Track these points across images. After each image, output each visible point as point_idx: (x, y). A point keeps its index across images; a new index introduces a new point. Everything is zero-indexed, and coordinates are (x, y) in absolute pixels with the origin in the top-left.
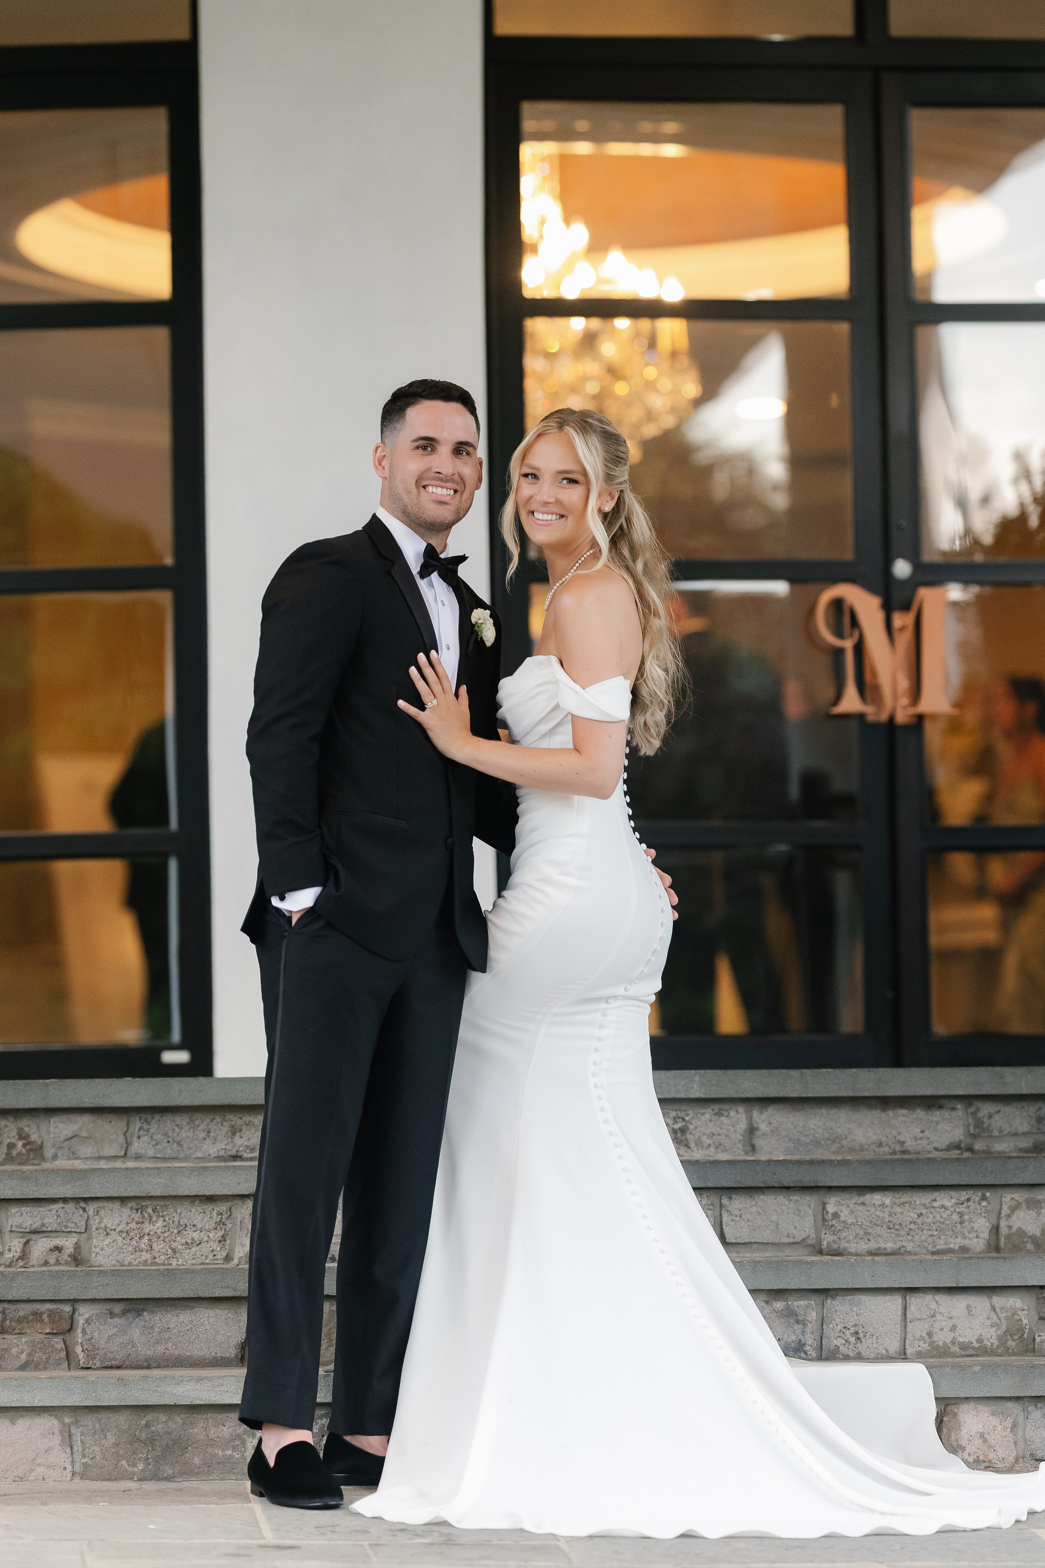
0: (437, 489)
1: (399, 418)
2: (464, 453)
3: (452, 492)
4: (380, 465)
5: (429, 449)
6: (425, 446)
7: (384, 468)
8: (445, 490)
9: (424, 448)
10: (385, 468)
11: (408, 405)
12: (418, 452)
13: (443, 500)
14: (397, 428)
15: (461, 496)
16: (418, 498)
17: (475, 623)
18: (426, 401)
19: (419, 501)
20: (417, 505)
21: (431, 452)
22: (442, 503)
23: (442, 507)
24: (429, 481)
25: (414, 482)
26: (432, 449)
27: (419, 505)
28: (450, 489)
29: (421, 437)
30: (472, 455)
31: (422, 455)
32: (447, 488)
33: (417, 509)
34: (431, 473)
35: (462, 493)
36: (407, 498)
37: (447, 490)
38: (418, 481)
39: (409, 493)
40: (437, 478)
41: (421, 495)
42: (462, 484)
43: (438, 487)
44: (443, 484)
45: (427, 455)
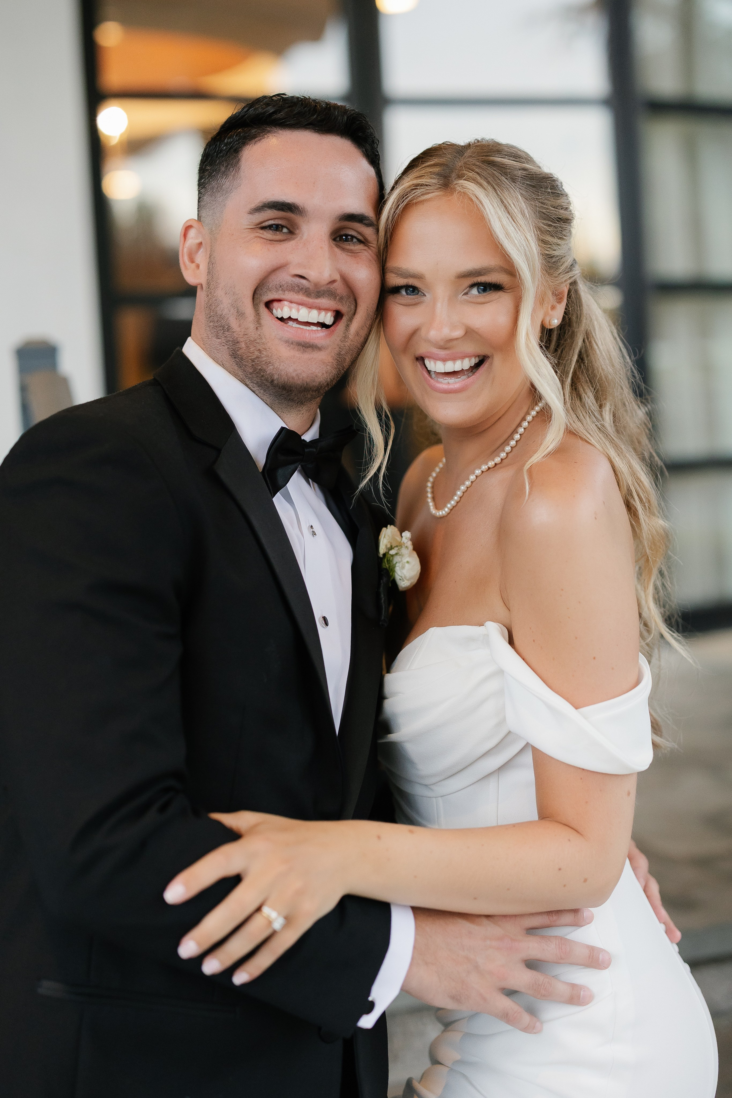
0: (298, 310)
1: (227, 166)
2: (355, 240)
4: (192, 261)
5: (285, 230)
6: (277, 225)
7: (198, 267)
8: (315, 312)
9: (275, 226)
10: (201, 267)
11: (246, 139)
12: (263, 234)
13: (307, 341)
14: (223, 187)
15: (348, 326)
16: (257, 328)
17: (384, 555)
18: (280, 132)
19: (260, 335)
20: (258, 341)
21: (289, 236)
22: (306, 346)
23: (307, 356)
24: (280, 292)
25: (249, 294)
26: (291, 229)
27: (262, 341)
28: (327, 310)
29: (265, 204)
30: (370, 243)
31: (270, 240)
32: (319, 309)
33: (257, 353)
34: (284, 277)
35: (351, 320)
36: (238, 324)
37: (319, 314)
38: (258, 292)
39: (240, 315)
40: (298, 286)
41: (263, 322)
42: (352, 299)
43: (300, 307)
44: (310, 301)
45: (280, 241)
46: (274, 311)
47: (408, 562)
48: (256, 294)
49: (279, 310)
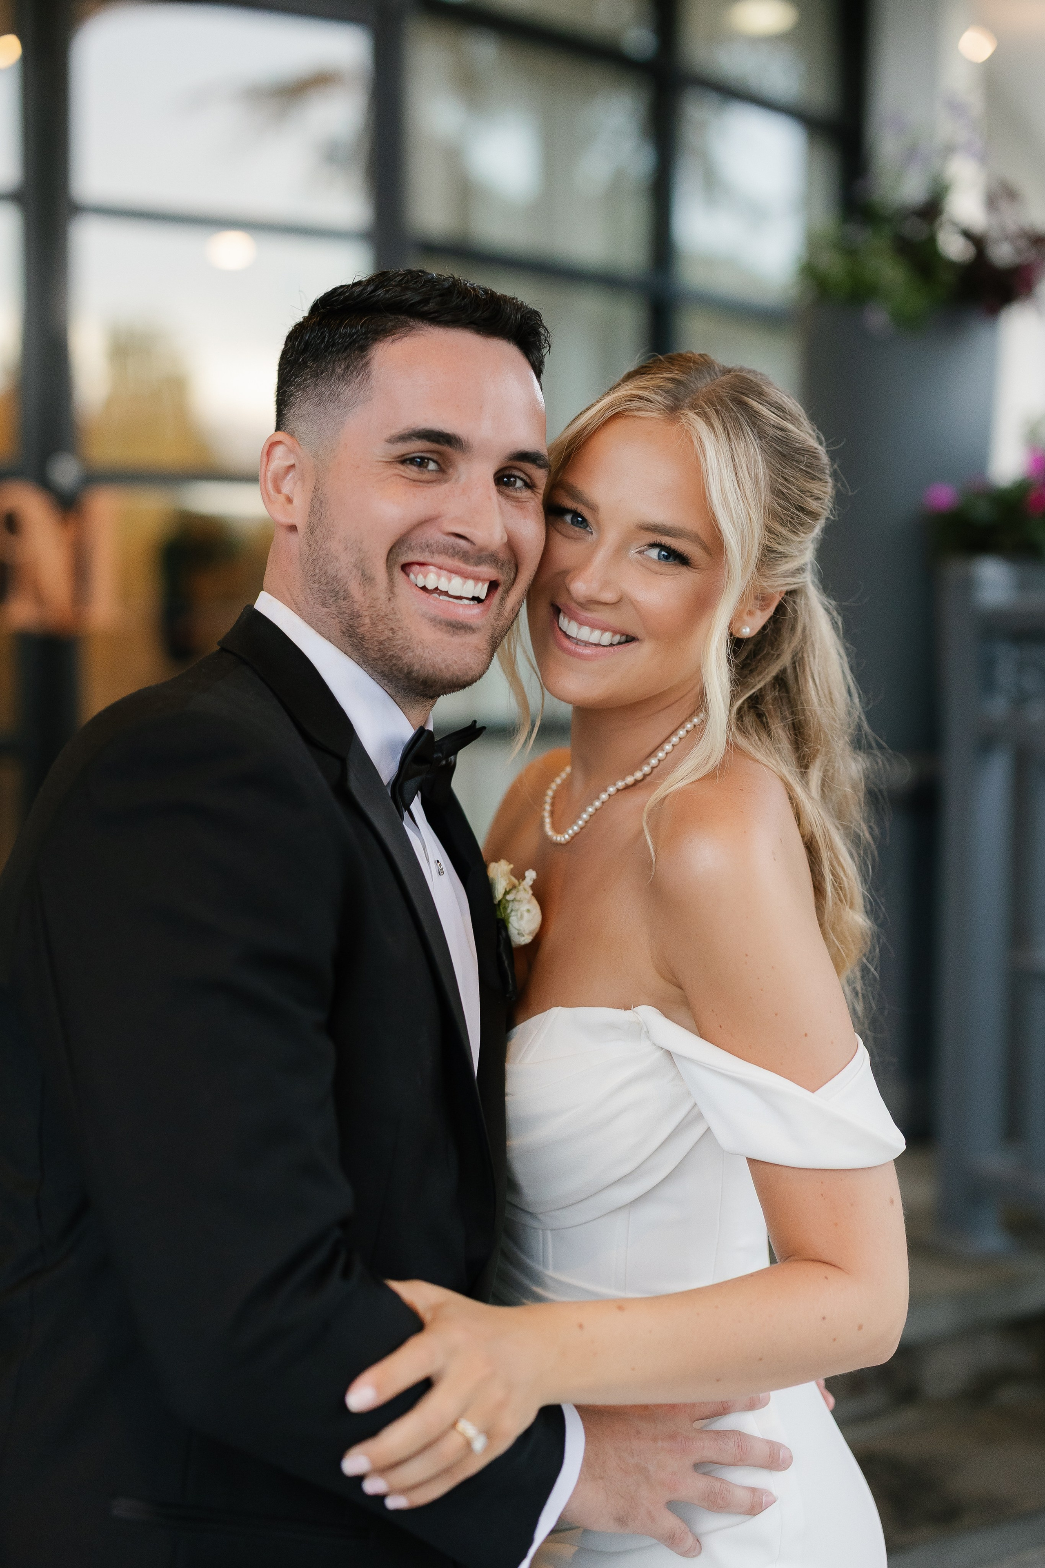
0: (450, 580)
1: (347, 368)
2: (519, 483)
3: (481, 590)
4: (278, 491)
5: (432, 466)
6: (422, 459)
7: (290, 500)
8: (471, 583)
9: (420, 462)
11: (379, 333)
12: (404, 471)
13: (461, 620)
14: (341, 396)
15: (503, 599)
16: (390, 599)
17: (500, 901)
18: (430, 329)
19: (393, 609)
20: (390, 617)
21: (440, 476)
22: (458, 627)
23: (456, 640)
24: (427, 554)
25: (383, 553)
26: (443, 466)
27: (397, 617)
28: (484, 580)
29: (414, 431)
30: (538, 489)
31: (414, 481)
32: (477, 579)
33: (388, 633)
34: (433, 535)
35: (507, 591)
36: (361, 592)
37: (476, 585)
38: (394, 550)
39: (367, 579)
40: (454, 548)
41: (397, 590)
42: (513, 565)
43: (453, 575)
44: (470, 569)
45: (428, 482)
46: (412, 576)
47: (528, 911)
48: (392, 552)
49: (420, 577)
